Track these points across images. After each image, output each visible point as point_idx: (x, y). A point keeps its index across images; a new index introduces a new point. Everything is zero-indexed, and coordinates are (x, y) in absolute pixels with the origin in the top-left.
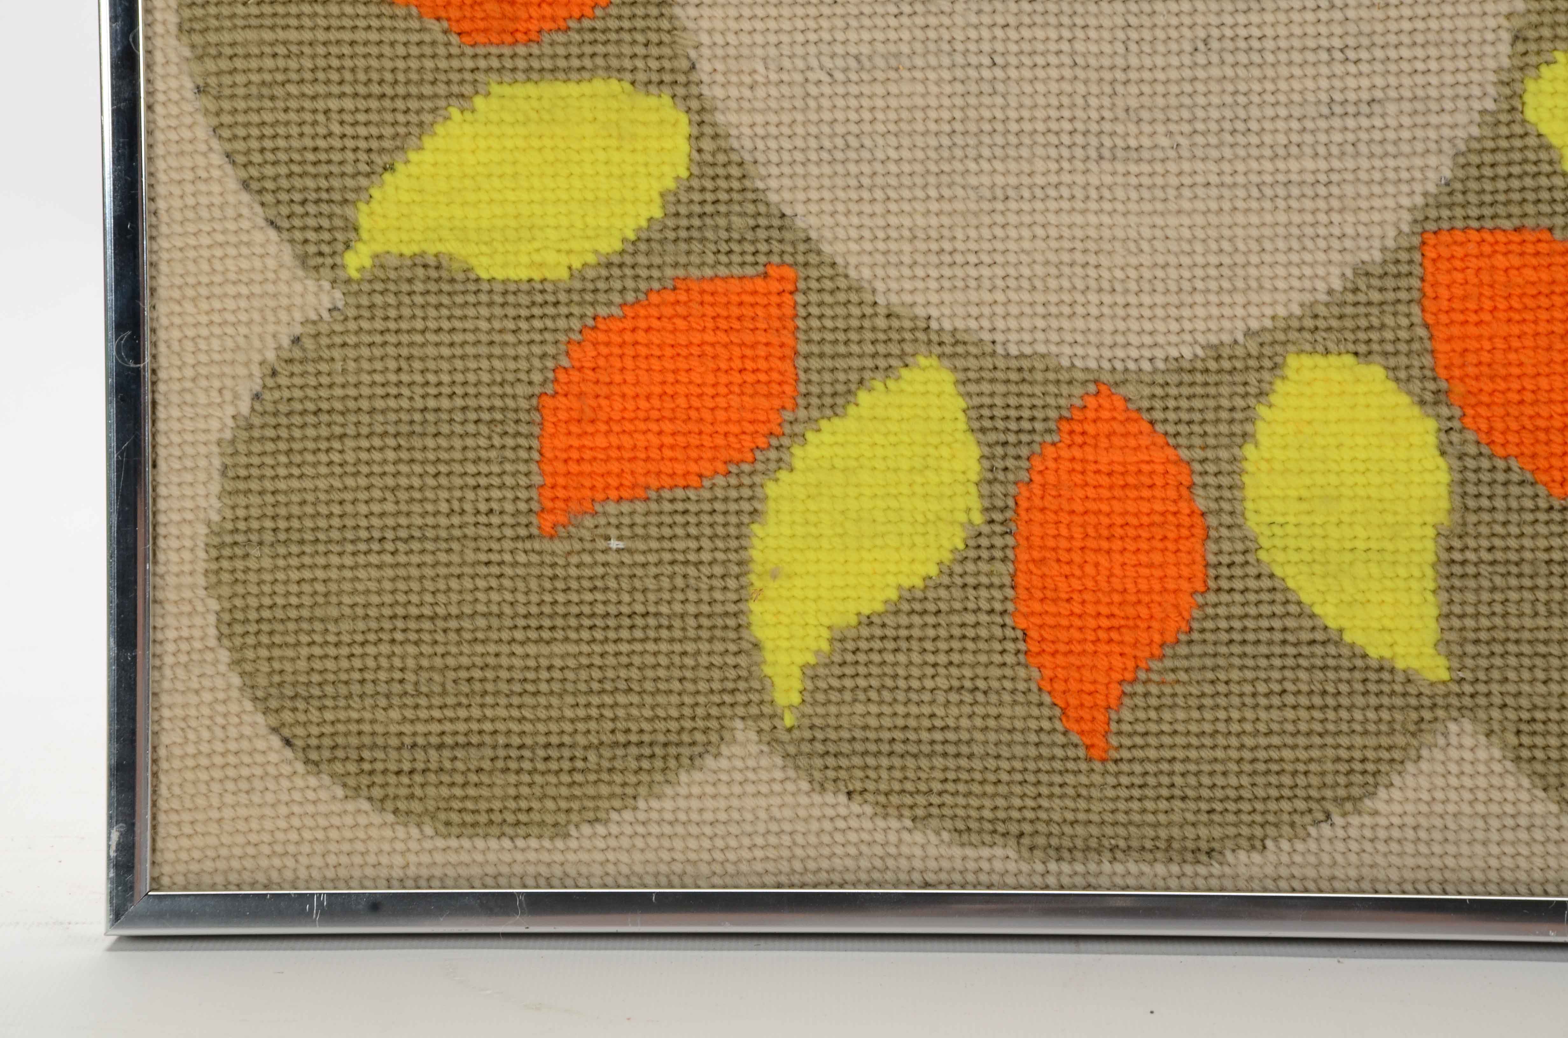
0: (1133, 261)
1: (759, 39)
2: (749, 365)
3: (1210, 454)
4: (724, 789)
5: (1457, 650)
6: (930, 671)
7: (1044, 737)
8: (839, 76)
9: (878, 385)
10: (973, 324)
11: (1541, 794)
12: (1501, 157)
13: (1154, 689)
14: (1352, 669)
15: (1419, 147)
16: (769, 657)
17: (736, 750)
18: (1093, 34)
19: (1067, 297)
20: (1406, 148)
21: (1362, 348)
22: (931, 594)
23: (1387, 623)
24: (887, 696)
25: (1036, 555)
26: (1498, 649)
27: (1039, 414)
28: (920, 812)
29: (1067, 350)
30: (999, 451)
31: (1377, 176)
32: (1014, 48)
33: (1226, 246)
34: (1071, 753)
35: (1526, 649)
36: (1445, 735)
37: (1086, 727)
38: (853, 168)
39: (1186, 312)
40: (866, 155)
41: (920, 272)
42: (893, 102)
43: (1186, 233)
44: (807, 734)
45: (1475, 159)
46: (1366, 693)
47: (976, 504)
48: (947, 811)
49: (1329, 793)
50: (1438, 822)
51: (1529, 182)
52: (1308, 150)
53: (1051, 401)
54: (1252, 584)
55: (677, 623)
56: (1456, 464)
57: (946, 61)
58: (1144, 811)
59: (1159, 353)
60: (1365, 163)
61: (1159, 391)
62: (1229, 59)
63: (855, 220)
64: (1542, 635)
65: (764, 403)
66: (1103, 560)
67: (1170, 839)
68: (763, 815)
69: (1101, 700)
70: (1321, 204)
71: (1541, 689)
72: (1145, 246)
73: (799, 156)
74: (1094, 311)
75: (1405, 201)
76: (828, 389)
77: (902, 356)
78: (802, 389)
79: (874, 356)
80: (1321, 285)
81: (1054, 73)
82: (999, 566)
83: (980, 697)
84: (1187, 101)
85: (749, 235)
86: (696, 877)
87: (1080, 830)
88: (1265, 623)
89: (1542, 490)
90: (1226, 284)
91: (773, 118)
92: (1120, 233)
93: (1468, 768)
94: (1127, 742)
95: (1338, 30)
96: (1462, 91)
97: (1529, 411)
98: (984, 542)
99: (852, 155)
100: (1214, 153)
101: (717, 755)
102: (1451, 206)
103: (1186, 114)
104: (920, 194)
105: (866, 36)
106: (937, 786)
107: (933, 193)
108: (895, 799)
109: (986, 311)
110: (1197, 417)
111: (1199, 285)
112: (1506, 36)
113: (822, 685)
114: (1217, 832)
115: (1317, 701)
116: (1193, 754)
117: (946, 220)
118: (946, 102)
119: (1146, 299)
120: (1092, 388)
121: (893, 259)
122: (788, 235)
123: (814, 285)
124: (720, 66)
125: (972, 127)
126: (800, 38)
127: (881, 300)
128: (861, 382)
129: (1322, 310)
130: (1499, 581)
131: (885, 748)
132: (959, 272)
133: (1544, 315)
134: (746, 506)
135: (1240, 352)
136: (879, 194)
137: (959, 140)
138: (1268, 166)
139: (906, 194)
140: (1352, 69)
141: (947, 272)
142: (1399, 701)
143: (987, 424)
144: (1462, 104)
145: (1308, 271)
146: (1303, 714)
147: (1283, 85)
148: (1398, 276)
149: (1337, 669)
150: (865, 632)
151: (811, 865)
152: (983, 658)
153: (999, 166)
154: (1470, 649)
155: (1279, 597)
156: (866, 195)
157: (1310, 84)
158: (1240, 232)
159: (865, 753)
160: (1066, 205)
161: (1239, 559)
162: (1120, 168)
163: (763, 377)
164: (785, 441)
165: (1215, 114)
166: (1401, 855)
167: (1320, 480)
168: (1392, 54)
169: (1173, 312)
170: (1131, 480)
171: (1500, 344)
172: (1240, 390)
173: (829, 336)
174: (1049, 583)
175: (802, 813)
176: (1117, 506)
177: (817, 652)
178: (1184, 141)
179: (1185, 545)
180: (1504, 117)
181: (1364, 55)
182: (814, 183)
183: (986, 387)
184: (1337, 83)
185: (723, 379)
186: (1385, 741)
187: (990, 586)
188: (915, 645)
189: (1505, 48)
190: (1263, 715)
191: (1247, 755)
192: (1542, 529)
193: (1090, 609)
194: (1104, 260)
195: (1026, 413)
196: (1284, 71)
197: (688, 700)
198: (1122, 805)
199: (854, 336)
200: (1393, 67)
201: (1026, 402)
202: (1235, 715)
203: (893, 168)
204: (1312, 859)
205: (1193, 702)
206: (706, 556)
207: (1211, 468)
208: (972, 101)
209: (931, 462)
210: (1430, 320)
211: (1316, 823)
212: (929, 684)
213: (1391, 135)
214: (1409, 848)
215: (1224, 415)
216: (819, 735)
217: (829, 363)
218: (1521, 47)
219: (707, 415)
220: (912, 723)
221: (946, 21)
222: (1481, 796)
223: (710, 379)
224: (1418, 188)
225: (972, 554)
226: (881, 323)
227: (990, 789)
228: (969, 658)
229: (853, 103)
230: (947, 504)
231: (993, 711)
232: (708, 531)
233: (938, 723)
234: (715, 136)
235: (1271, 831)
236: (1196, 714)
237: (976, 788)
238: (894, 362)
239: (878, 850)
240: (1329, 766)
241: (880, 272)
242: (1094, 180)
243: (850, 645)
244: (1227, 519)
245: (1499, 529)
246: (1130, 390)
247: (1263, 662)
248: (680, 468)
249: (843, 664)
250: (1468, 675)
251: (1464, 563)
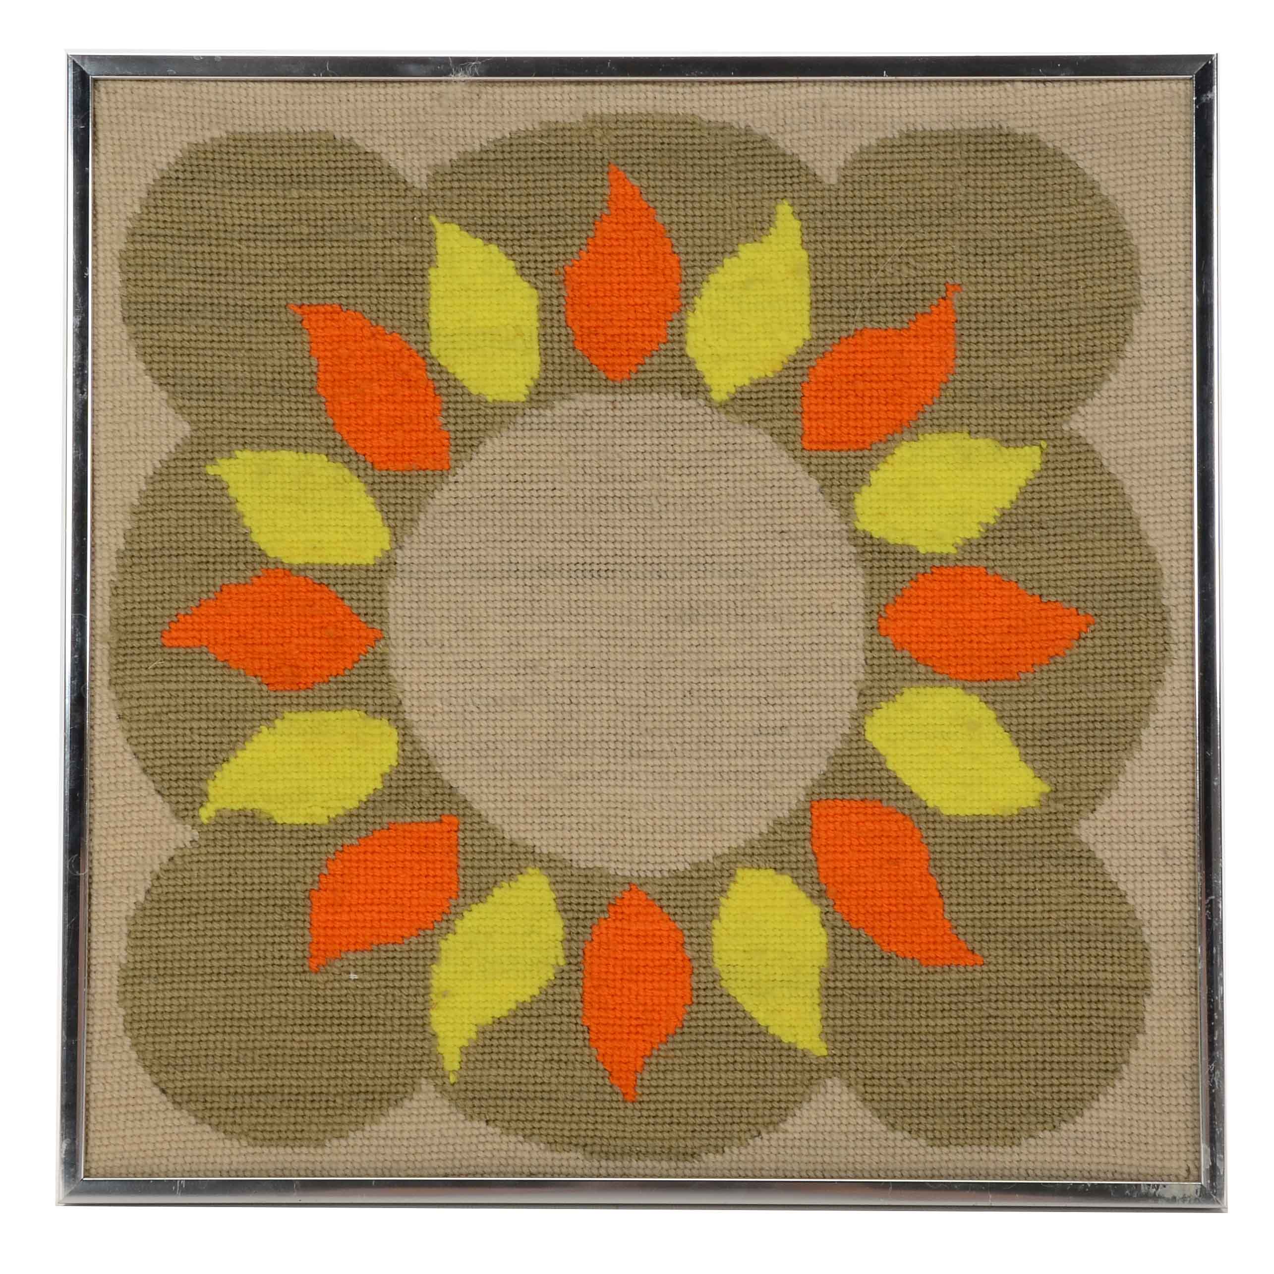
0: (650, 815)
1: (438, 687)
2: (431, 873)
3: (694, 925)
4: (414, 1119)
5: (831, 1038)
6: (534, 1050)
7: (599, 1089)
8: (484, 709)
9: (505, 885)
10: (559, 850)
11: (876, 1120)
12: (853, 760)
13: (662, 1061)
14: (773, 1049)
15: (809, 753)
16: (441, 1042)
17: (422, 1096)
18: (627, 687)
19: (613, 836)
20: (801, 754)
21: (779, 866)
22: (535, 1006)
23: (793, 1023)
24: (509, 1065)
25: (595, 983)
26: (854, 1037)
27: (597, 902)
28: (528, 1132)
29: (613, 865)
30: (574, 923)
31: (786, 769)
32: (582, 694)
33: (703, 807)
34: (615, 1098)
35: (869, 1037)
36: (825, 1086)
37: (623, 1083)
38: (491, 761)
39: (680, 844)
40: (499, 753)
41: (529, 820)
42: (514, 723)
43: (680, 799)
44: (463, 1087)
45: (839, 761)
46: (781, 1063)
47: (561, 953)
48: (543, 1132)
49: (760, 1120)
50: (821, 1137)
51: (868, 774)
52: (747, 754)
53: (604, 894)
54: (717, 1000)
55: (388, 1022)
56: (831, 932)
57: (544, 701)
58: (655, 1131)
59: (665, 867)
60: (779, 761)
61: (665, 889)
62: (703, 702)
63: (492, 790)
64: (877, 1029)
65: (439, 895)
66: (633, 986)
67: (671, 1147)
68: (437, 1134)
69: (632, 1067)
70: (755, 784)
71: (877, 1060)
72: (657, 806)
73: (461, 754)
74: (628, 843)
75: (802, 784)
76: (476, 887)
77: (519, 868)
78: (461, 887)
79: (503, 868)
80: (755, 830)
81: (605, 708)
82: (574, 990)
83: (563, 1065)
84: (680, 725)
85: (432, 799)
86: (399, 1170)
87: (619, 1142)
88: (724, 1023)
89: (877, 947)
90: (703, 829)
91: (445, 732)
92: (642, 799)
93: (837, 1106)
94: (646, 1091)
95: (763, 687)
96: (832, 723)
97: (870, 902)
98: (566, 975)
99: (491, 753)
100: (695, 755)
101: (411, 1099)
102: (826, 787)
103: (679, 732)
104: (529, 776)
105: (499, 686)
106: (537, 1117)
107: (537, 775)
108: (513, 1124)
109: (567, 843)
110: (686, 904)
111: (688, 829)
112: (855, 693)
113: (472, 1058)
114: (697, 1143)
115: (754, 1067)
116: (684, 1098)
117: (544, 791)
118: (544, 724)
119: (658, 837)
120: (627, 887)
121: (514, 812)
122: (454, 798)
123: (468, 827)
124: (415, 703)
125: (559, 739)
126: (461, 687)
127: (507, 836)
128: (495, 882)
129: (756, 844)
130: (854, 999)
131: (508, 1095)
132: (552, 820)
133: (878, 849)
134: (429, 955)
135: (710, 867)
136: (506, 776)
137: (552, 746)
138: (726, 762)
139: (522, 775)
140: (771, 709)
141: (545, 820)
142: (799, 1068)
143: (567, 907)
144: (831, 730)
145: (748, 821)
146: (746, 1075)
147: (733, 717)
148: (798, 825)
149: (765, 1049)
150: (497, 1028)
151: (465, 1163)
152: (564, 1043)
153: (574, 760)
154: (839, 1037)
155: (733, 1007)
156: (499, 776)
157: (748, 717)
158: (710, 799)
159: (496, 1098)
160: (612, 783)
161: (710, 985)
162: (643, 762)
163: (439, 880)
164: (452, 917)
165: (695, 732)
166: (800, 1155)
167: (756, 941)
168: (793, 701)
169: (673, 844)
170: (649, 940)
171: (854, 864)
172: (711, 888)
173: (477, 856)
174: (603, 1000)
175: (460, 1133)
176: (642, 955)
177: (469, 1040)
178: (679, 748)
179: (679, 978)
180: (854, 738)
181: (778, 701)
182: (469, 769)
183: (567, 886)
184: (763, 717)
185: (416, 881)
186: (791, 1090)
187: (569, 1001)
188: (526, 1035)
189: (854, 700)
190: (723, 1075)
191: (714, 1098)
192: (878, 970)
193: (626, 1014)
194: (634, 815)
195: (590, 901)
196: (734, 709)
197: (394, 1067)
198: (643, 1128)
199: (491, 857)
200: (794, 709)
201: (590, 895)
202: (708, 1075)
203: (514, 761)
204: (750, 1158)
205: (684, 1068)
206: (405, 984)
207: (694, 933)
208: (559, 723)
209: (535, 929)
210: (816, 850)
211: (753, 1137)
212: (533, 1058)
213: (793, 746)
214: (805, 1151)
215: (702, 903)
216: (470, 1087)
217: (477, 872)
218: (862, 699)
219: (406, 901)
220: (524, 1080)
221: (544, 678)
222: (844, 1121)
223: (408, 881)
224: (808, 776)
225: (558, 982)
226: (507, 849)
227: (568, 1119)
228: (556, 1042)
229: (491, 724)
230: (544, 953)
231: (570, 1073)
232: (406, 969)
233: (539, 1080)
234: (412, 742)
235: (728, 1142)
236: (685, 1075)
237: (560, 1118)
238: (514, 871)
239: (503, 1154)
240: (760, 1105)
241: (506, 820)
242: (628, 769)
243: (488, 1035)
244: (703, 963)
245: (854, 969)
246: (649, 888)
247: (723, 1045)
248: (390, 933)
249: (484, 1046)
250: (838, 1053)
251: (835, 988)
